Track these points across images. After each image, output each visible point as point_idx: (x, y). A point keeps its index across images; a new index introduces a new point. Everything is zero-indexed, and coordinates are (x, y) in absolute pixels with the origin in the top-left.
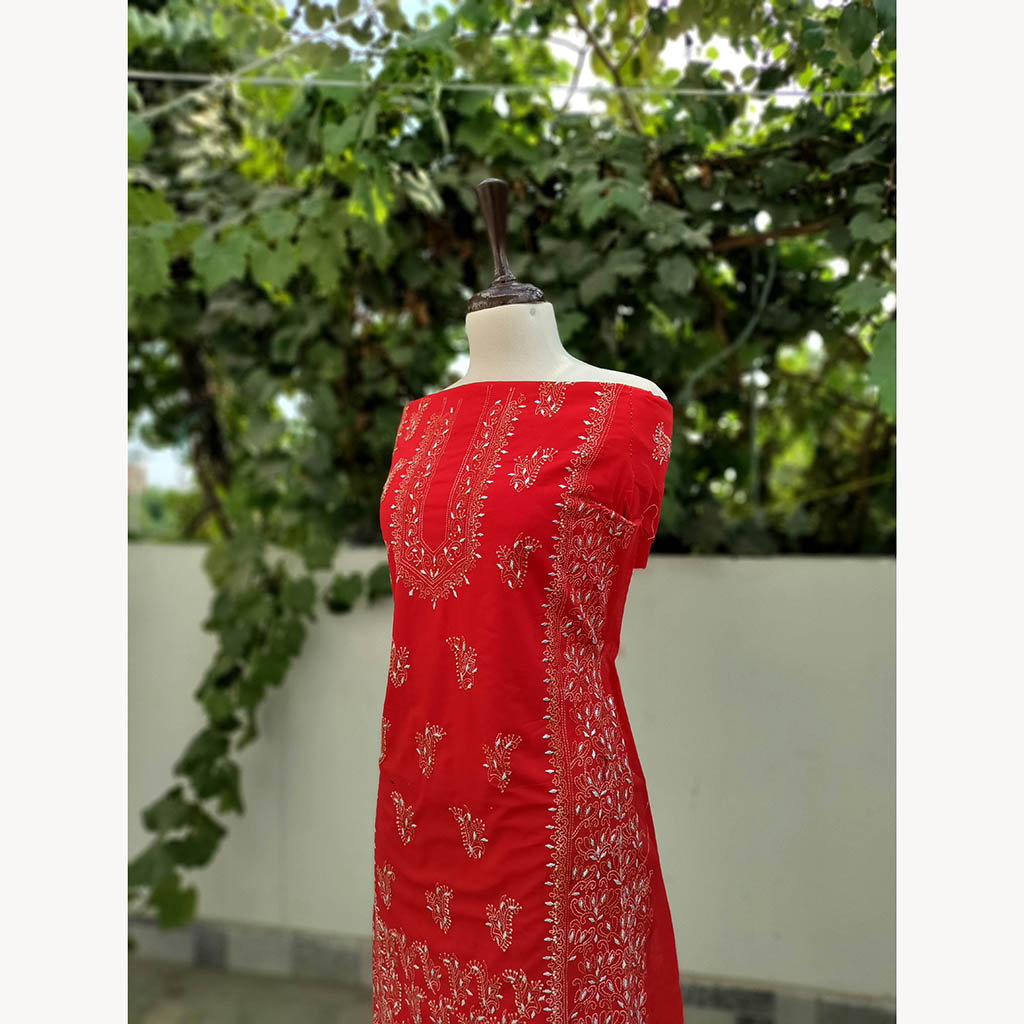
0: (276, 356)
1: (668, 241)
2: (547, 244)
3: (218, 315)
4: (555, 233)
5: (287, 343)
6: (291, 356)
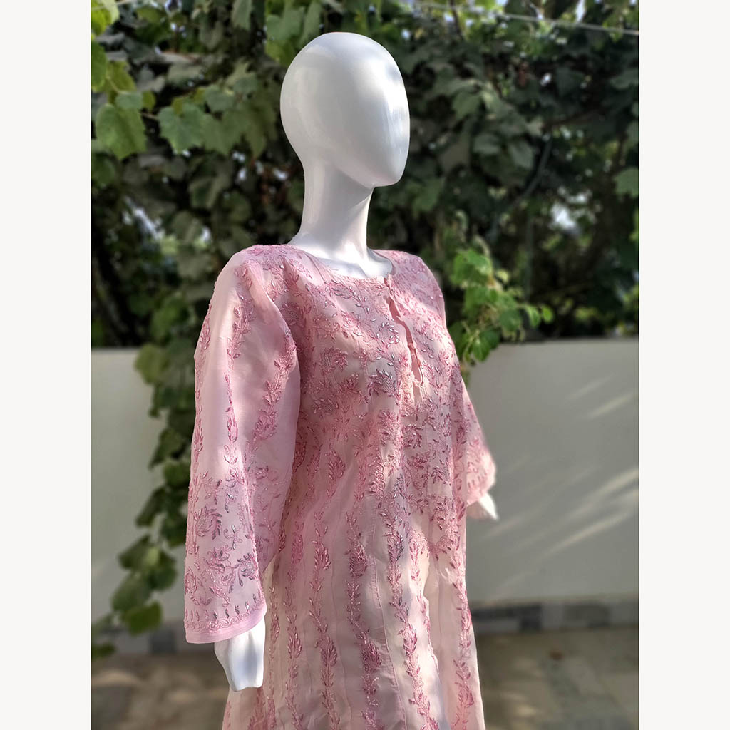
3: (146, 169)
5: (203, 192)
6: (210, 203)
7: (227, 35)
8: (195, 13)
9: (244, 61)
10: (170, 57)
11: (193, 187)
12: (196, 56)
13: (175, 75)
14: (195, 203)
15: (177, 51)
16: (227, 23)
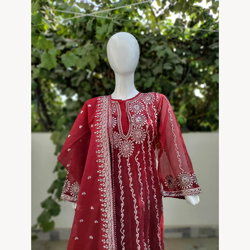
0: (73, 85)
1: (177, 62)
5: (75, 81)
6: (77, 84)
7: (85, 33)
8: (75, 26)
9: (90, 40)
10: (67, 40)
11: (72, 80)
12: (76, 39)
13: (68, 45)
16: (85, 29)
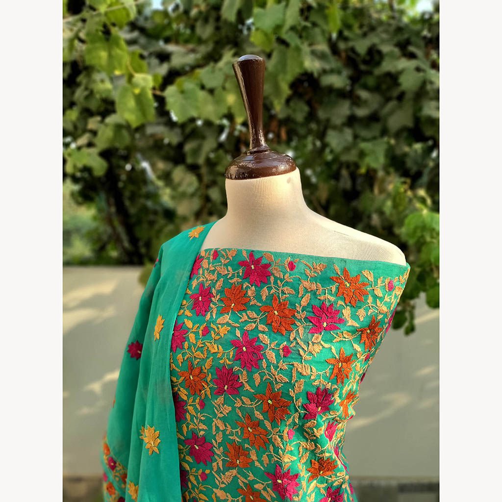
2: (364, 94)
3: (152, 136)
4: (366, 87)
5: (196, 152)
6: (201, 161)
7: (218, 28)
8: (194, 12)
9: (231, 49)
10: (171, 48)
11: (188, 147)
12: (191, 46)
13: (177, 61)
14: (189, 160)
15: (177, 42)
16: (218, 19)
